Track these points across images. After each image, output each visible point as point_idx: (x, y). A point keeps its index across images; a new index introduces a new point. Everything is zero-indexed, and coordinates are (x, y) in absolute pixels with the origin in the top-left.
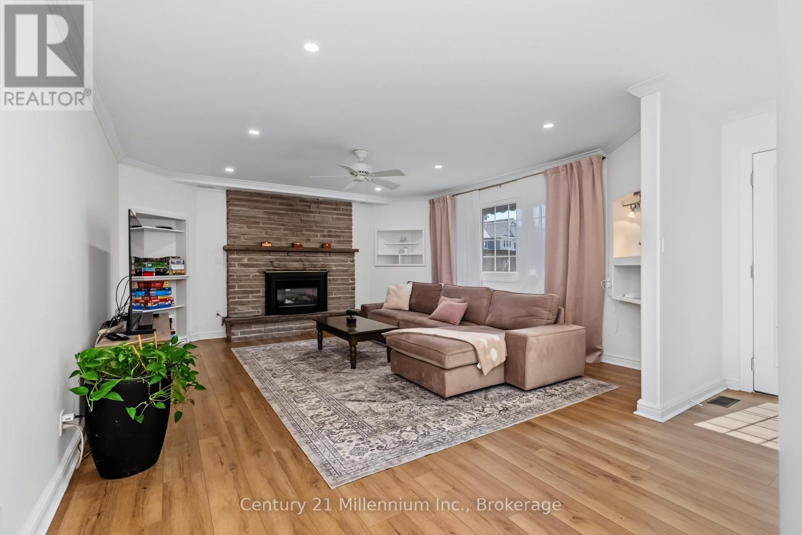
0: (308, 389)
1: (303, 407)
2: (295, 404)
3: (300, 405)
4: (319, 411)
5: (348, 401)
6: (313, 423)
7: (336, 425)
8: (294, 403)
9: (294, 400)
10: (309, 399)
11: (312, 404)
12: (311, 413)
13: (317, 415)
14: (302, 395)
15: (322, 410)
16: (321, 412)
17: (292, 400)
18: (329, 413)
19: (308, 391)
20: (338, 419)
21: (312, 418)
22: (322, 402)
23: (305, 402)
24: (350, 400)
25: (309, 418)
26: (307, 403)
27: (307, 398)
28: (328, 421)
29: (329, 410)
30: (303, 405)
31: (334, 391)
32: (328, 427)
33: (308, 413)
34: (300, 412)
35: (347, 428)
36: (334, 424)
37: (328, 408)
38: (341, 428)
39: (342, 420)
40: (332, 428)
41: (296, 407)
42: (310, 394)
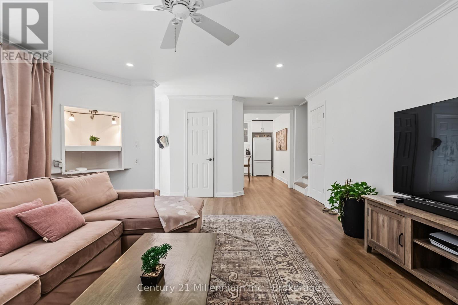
0: (274, 262)
1: (281, 245)
2: (285, 248)
3: (282, 247)
4: (272, 239)
5: (250, 242)
6: (277, 233)
7: (266, 230)
8: (286, 250)
9: (286, 253)
10: (275, 251)
11: (275, 245)
12: (277, 239)
13: (273, 237)
14: (280, 256)
15: (269, 239)
16: (270, 238)
17: (288, 252)
18: (267, 237)
19: (274, 259)
20: (263, 232)
21: (277, 236)
22: (267, 245)
23: (279, 248)
24: (248, 242)
25: (278, 236)
26: (278, 247)
27: (277, 252)
28: (269, 232)
29: (266, 238)
30: (280, 246)
31: (254, 253)
32: (270, 230)
33: (278, 239)
34: (283, 241)
35: (261, 228)
36: (267, 230)
37: (265, 240)
38: (264, 228)
39: (262, 231)
40: (268, 229)
41: (285, 245)
42: (274, 256)
